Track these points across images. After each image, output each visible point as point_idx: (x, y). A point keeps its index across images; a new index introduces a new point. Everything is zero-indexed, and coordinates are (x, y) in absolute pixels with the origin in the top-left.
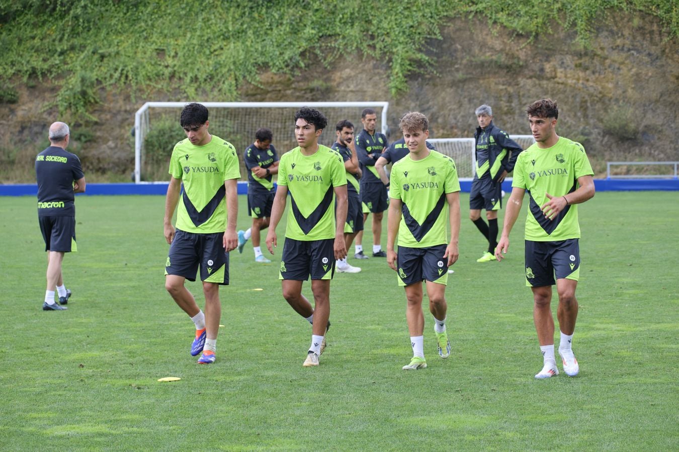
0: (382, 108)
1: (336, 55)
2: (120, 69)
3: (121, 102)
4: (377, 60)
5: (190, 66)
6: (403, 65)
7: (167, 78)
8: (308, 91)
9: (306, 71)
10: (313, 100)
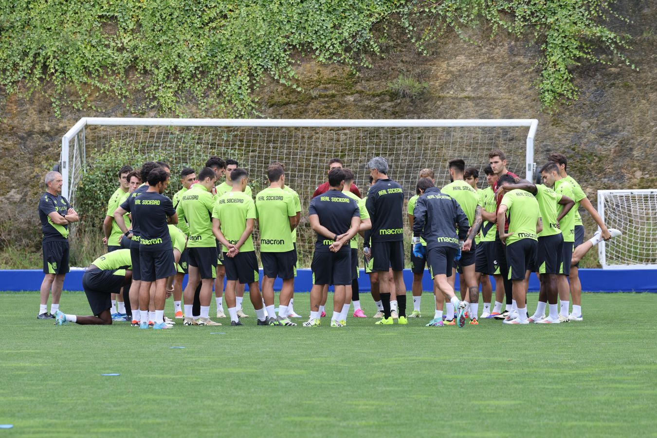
0: (527, 129)
1: (439, 29)
2: (31, 54)
3: (34, 116)
4: (517, 40)
5: (163, 48)
6: (567, 48)
7: (122, 71)
8: (388, 98)
9: (382, 59)
10: (395, 115)
